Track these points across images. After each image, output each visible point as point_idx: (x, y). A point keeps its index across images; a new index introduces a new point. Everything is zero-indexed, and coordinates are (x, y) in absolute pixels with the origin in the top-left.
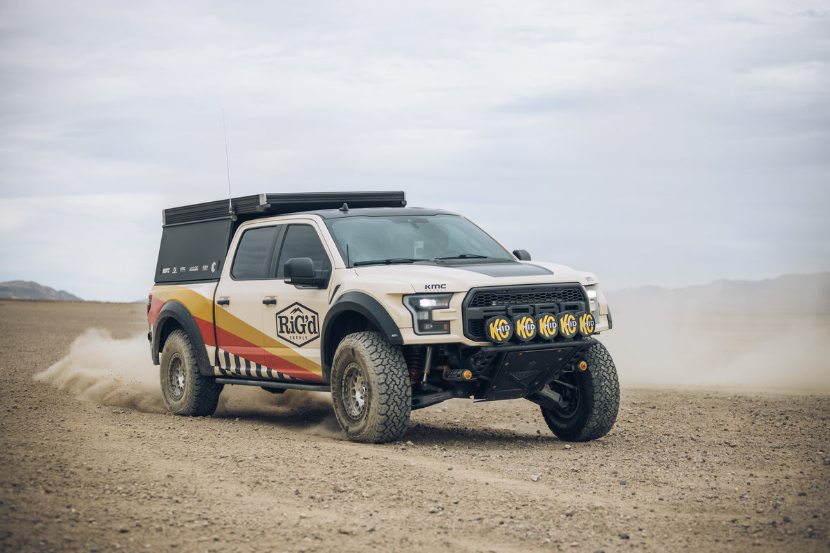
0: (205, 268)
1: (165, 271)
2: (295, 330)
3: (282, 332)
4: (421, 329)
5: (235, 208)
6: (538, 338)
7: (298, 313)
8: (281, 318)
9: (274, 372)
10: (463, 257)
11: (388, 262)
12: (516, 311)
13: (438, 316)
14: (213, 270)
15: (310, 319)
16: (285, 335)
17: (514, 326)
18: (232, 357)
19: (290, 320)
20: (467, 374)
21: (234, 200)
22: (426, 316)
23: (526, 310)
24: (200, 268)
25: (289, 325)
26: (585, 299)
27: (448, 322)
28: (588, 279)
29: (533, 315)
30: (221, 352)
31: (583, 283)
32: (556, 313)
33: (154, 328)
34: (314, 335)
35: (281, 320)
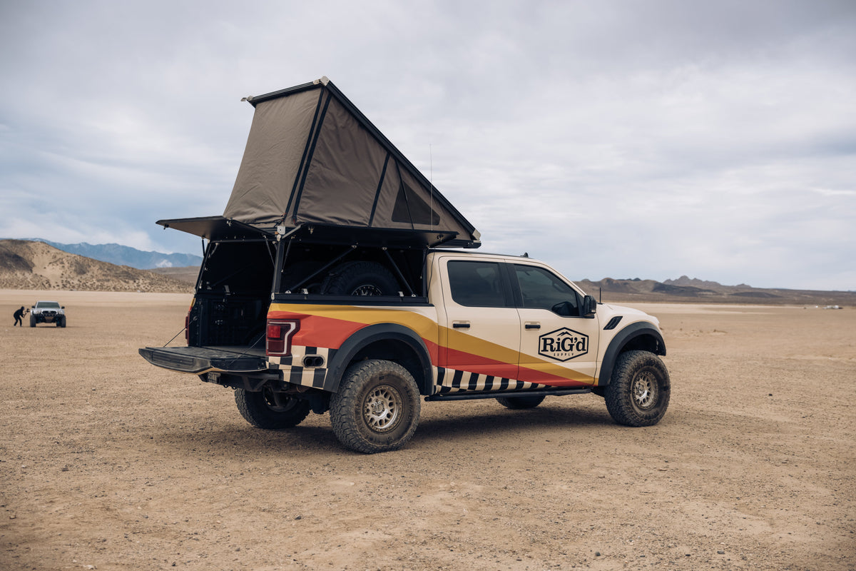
2: (561, 349)
3: (545, 350)
7: (566, 336)
8: (545, 340)
15: (580, 339)
16: (550, 353)
18: (466, 376)
19: (556, 340)
25: (555, 345)
33: (332, 353)
34: (582, 352)
35: (546, 343)
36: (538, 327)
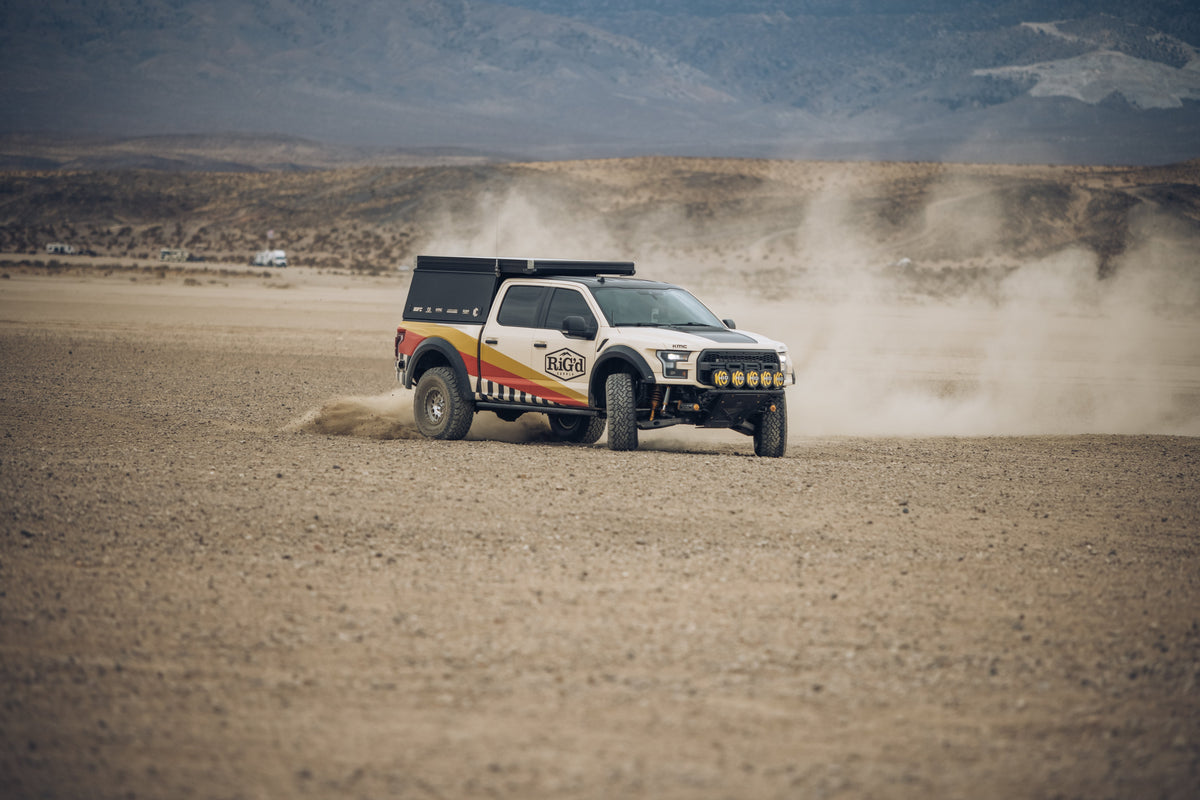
0: (466, 312)
1: (416, 309)
2: (563, 368)
3: (550, 368)
4: (668, 374)
5: (500, 267)
6: (746, 386)
7: (567, 356)
8: (550, 358)
9: (539, 399)
10: (690, 324)
11: (639, 325)
12: (732, 366)
13: (680, 366)
14: (475, 314)
15: (578, 361)
16: (553, 372)
17: (731, 377)
18: (495, 386)
19: (558, 360)
20: (696, 407)
21: (499, 260)
22: (671, 366)
23: (738, 367)
24: (460, 312)
25: (558, 365)
26: (778, 362)
27: (686, 371)
28: (781, 348)
29: (743, 370)
30: (485, 381)
31: (778, 350)
32: (759, 371)
33: (409, 358)
34: (580, 373)
35: (550, 360)
36: (544, 346)
